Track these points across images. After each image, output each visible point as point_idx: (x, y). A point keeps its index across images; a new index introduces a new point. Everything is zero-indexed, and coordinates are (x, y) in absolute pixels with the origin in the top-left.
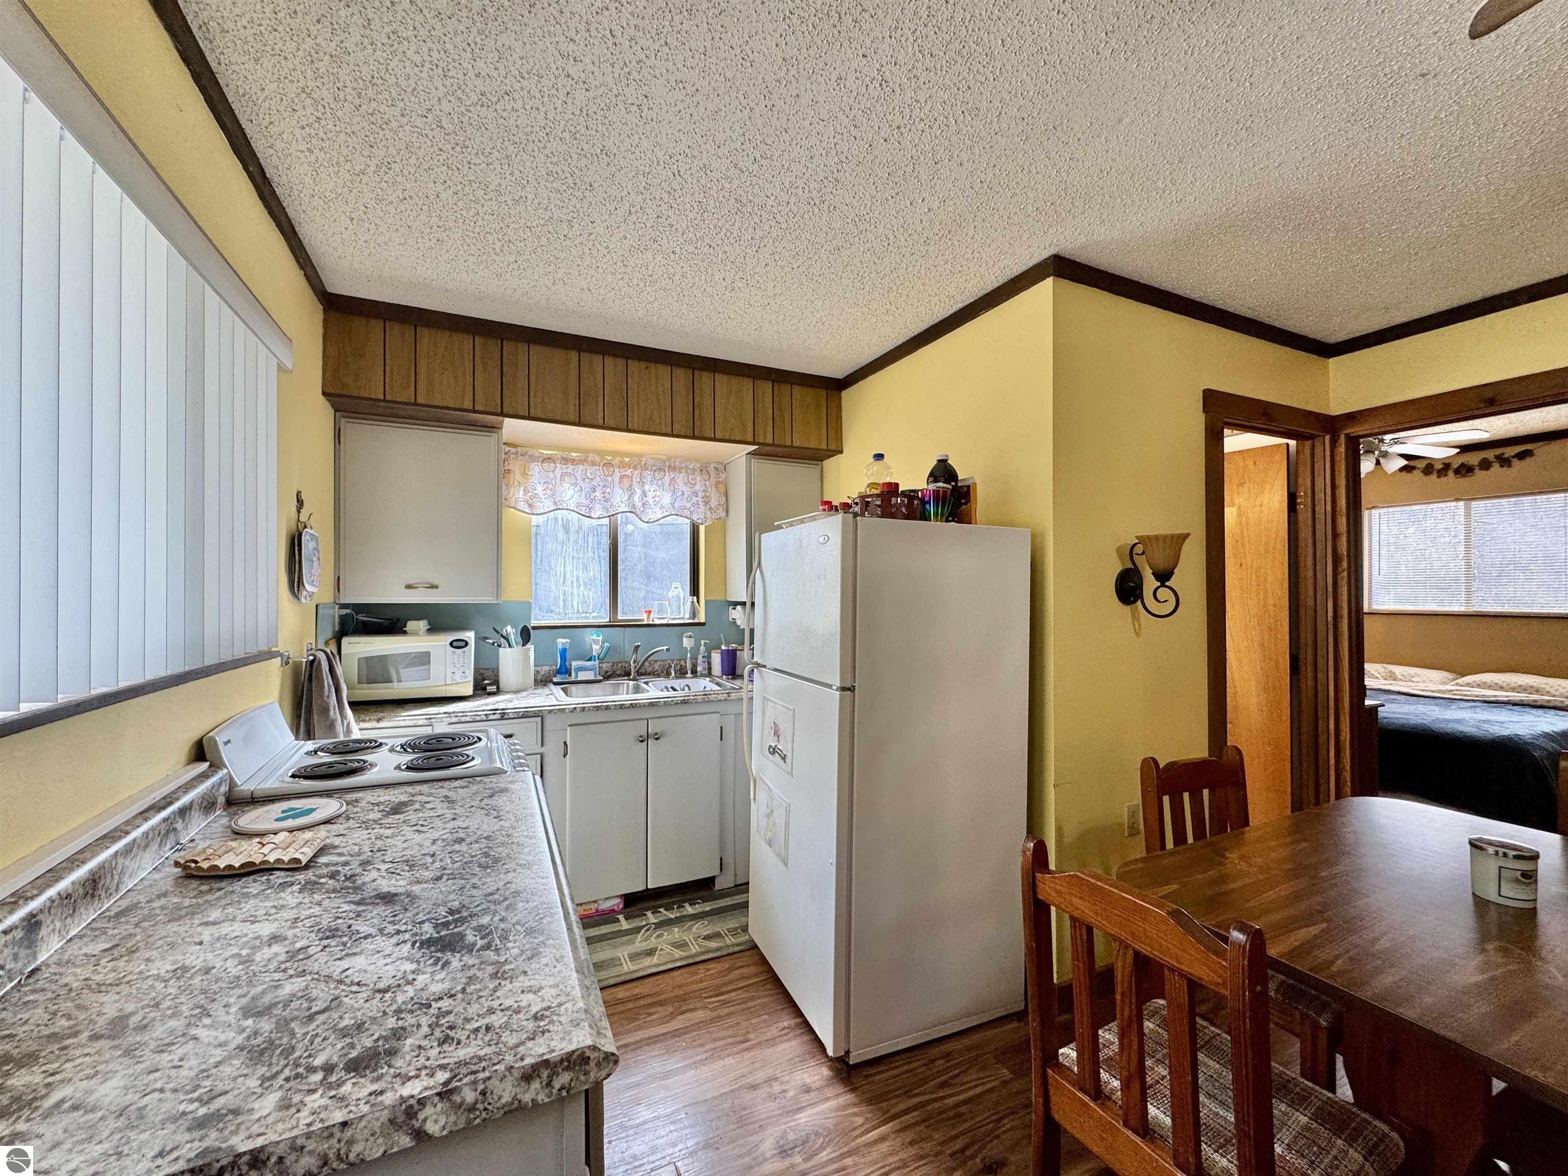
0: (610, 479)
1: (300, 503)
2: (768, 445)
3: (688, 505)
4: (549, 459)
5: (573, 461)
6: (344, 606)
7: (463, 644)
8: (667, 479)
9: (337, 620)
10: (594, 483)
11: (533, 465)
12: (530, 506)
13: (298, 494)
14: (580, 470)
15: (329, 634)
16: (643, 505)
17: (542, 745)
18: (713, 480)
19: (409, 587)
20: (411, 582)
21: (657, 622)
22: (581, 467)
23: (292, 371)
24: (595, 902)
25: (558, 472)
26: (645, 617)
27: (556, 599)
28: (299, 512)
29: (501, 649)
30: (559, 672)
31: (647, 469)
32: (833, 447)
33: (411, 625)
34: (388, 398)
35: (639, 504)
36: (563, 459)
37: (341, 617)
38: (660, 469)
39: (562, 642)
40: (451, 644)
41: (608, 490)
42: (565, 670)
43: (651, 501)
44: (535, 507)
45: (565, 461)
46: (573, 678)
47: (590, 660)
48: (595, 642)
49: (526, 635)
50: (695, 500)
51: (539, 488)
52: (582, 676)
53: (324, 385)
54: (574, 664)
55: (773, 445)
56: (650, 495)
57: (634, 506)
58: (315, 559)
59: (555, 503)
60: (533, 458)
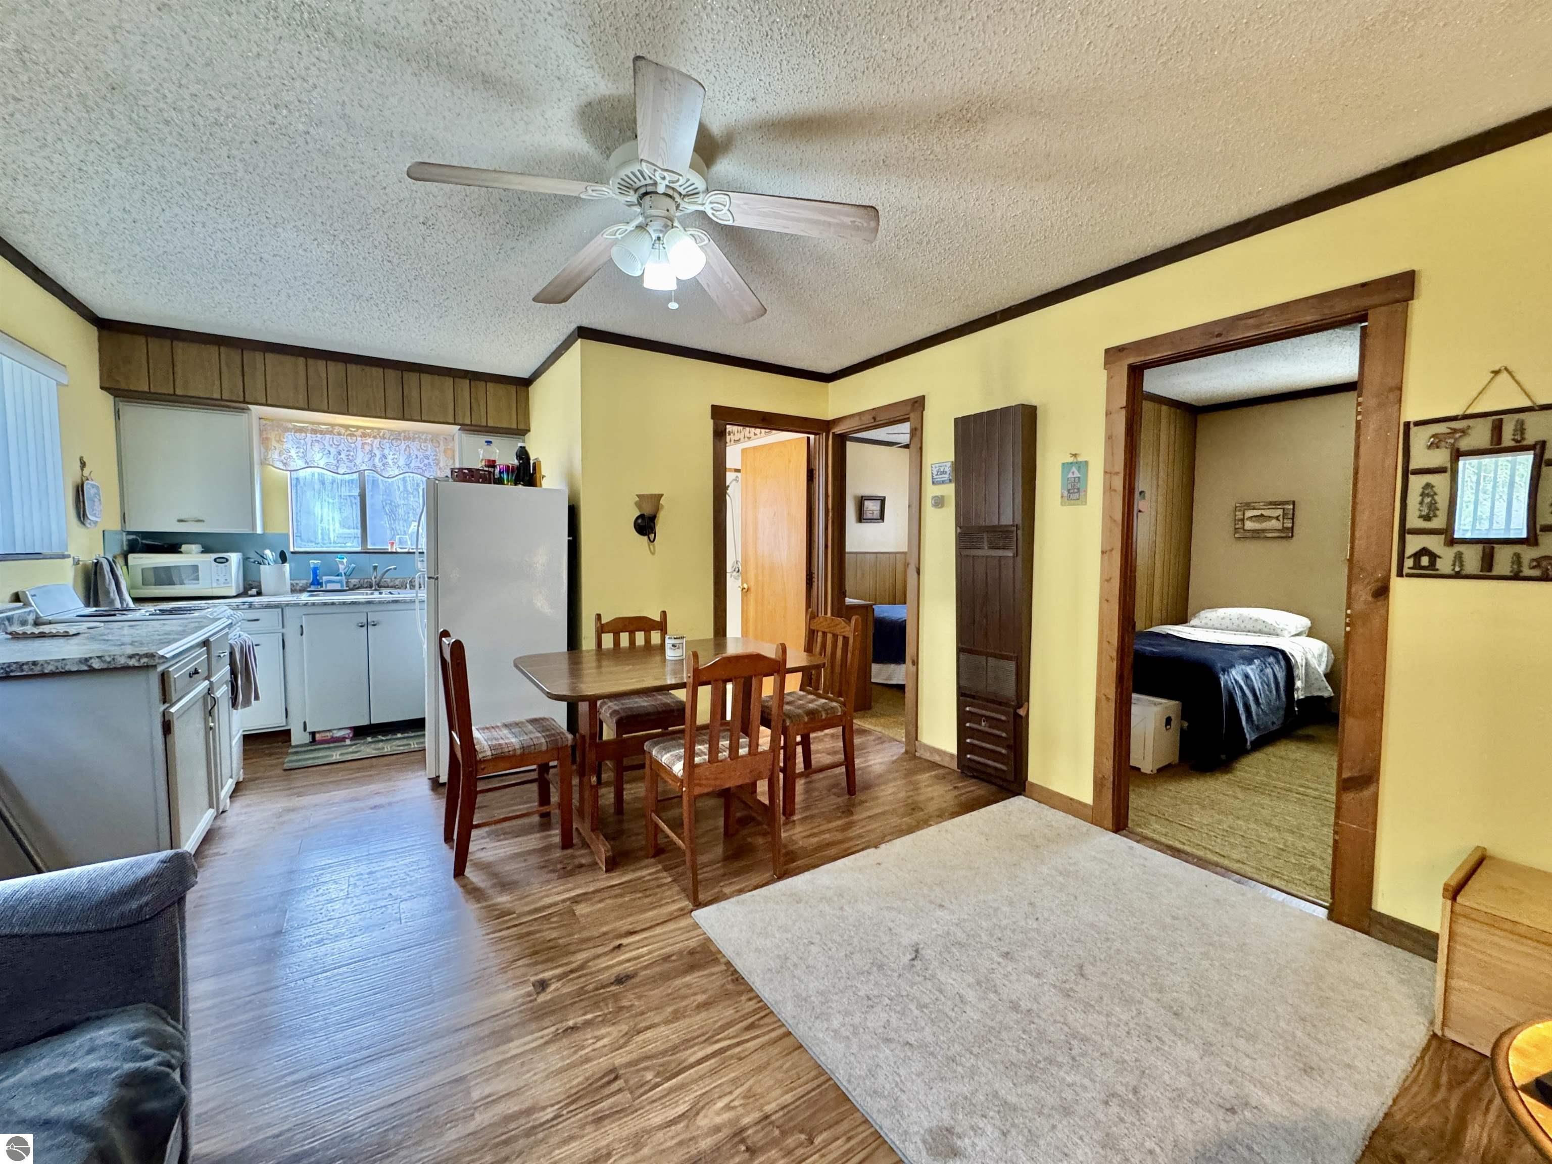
0: (353, 445)
1: (83, 465)
2: (467, 425)
3: (421, 466)
4: (301, 430)
5: (321, 432)
6: (129, 533)
7: (224, 560)
8: (403, 446)
9: (125, 543)
10: (340, 448)
11: (286, 434)
12: (285, 464)
13: (81, 459)
14: (327, 439)
15: (117, 551)
16: (384, 465)
17: (283, 627)
18: (442, 447)
19: (180, 521)
20: (182, 517)
21: (399, 550)
22: (328, 436)
23: (67, 386)
24: (329, 731)
25: (309, 440)
26: (389, 547)
27: (315, 532)
28: (82, 470)
29: (262, 567)
30: (312, 584)
31: (385, 438)
32: (521, 427)
33: (184, 547)
34: (152, 391)
35: (379, 465)
36: (312, 430)
37: (129, 541)
38: (397, 439)
39: (314, 562)
40: (215, 560)
41: (352, 453)
42: (316, 582)
43: (390, 462)
44: (289, 466)
45: (314, 432)
46: (324, 588)
47: (338, 575)
48: (343, 564)
49: (283, 557)
50: (426, 462)
51: (293, 452)
52: (330, 587)
53: (101, 383)
54: (325, 578)
55: (471, 425)
56: (390, 457)
57: (374, 466)
58: (96, 500)
59: (306, 462)
60: (287, 430)
